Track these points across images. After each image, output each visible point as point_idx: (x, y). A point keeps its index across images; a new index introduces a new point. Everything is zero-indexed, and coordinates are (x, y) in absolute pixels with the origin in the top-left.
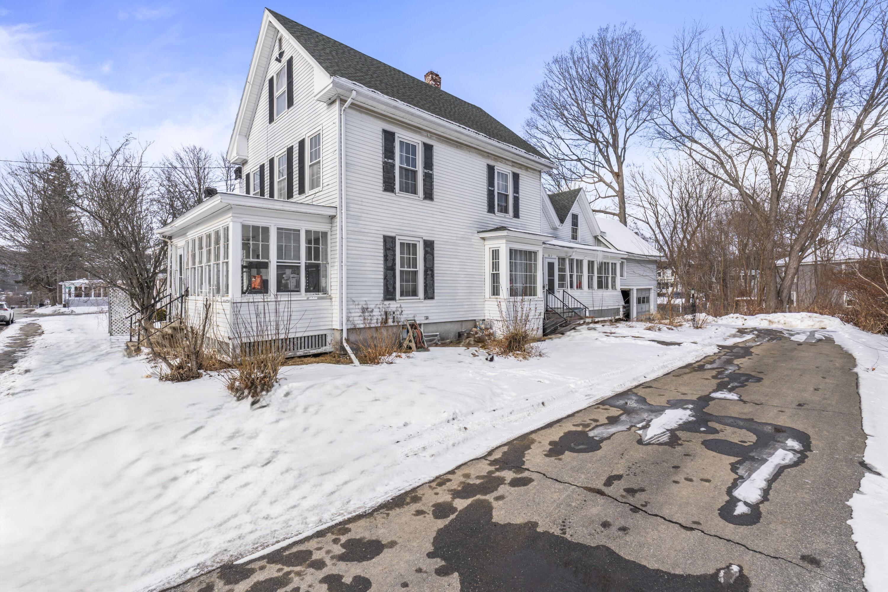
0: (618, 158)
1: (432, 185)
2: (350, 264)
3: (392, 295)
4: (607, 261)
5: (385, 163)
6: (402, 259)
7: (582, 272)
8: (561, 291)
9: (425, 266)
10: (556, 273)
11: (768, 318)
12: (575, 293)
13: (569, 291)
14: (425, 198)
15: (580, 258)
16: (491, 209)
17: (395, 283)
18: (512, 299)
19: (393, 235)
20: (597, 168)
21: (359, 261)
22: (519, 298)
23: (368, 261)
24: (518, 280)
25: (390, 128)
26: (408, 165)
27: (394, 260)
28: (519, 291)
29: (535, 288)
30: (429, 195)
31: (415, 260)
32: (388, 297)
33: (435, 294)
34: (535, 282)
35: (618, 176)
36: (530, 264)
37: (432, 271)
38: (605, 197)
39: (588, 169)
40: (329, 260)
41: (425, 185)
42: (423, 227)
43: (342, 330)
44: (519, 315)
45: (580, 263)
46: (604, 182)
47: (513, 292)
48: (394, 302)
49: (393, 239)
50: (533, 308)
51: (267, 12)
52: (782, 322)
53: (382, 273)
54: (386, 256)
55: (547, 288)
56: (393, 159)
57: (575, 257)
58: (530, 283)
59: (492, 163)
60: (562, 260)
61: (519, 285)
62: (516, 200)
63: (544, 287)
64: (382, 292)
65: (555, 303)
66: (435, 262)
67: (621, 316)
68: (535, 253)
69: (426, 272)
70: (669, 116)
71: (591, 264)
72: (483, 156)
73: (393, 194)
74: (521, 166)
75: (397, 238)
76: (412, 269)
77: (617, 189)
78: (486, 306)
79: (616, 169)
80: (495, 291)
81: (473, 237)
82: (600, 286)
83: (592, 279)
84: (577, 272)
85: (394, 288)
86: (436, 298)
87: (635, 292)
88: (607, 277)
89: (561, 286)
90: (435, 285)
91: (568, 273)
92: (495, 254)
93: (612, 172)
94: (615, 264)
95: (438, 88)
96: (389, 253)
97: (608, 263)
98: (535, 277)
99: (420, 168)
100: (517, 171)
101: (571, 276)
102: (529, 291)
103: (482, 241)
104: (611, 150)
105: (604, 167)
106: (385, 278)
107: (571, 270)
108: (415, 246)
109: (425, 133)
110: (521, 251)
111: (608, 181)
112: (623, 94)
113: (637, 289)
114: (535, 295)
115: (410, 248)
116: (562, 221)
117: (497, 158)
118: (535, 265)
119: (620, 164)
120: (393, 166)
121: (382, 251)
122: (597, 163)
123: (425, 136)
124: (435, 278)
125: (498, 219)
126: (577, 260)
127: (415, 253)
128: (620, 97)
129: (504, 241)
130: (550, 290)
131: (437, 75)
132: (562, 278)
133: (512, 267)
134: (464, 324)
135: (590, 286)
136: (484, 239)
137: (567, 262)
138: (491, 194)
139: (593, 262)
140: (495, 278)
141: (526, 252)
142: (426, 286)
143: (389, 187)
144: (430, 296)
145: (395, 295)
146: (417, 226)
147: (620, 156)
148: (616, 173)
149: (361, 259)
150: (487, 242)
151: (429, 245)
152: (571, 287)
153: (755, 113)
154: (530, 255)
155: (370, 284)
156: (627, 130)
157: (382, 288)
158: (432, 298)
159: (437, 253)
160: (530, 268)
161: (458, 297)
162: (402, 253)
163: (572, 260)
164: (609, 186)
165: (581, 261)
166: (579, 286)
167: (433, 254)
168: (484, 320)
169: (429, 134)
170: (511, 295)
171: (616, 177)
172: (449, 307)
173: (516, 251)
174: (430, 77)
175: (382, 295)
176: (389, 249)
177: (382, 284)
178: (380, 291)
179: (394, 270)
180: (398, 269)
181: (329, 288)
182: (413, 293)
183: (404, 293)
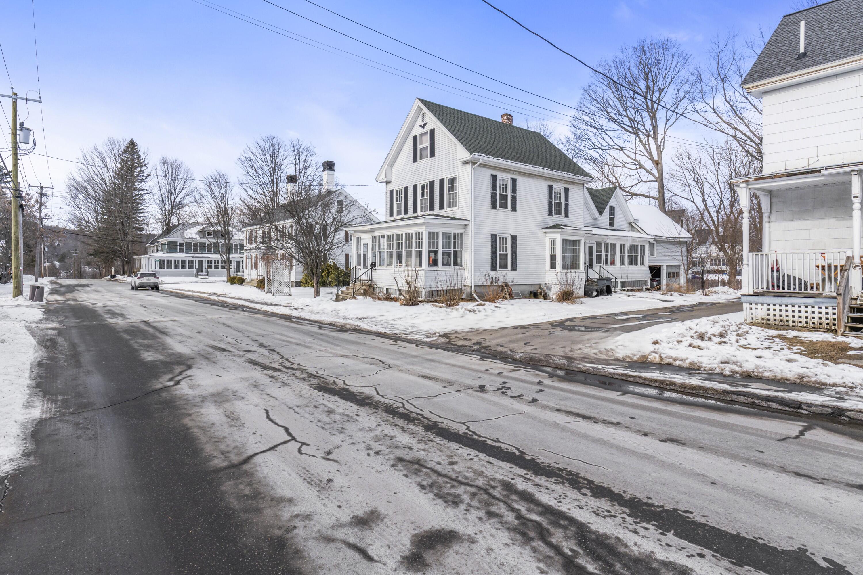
0: (658, 147)
1: (516, 203)
2: (476, 250)
3: (495, 268)
4: (636, 244)
5: (492, 193)
6: (500, 247)
7: (615, 252)
8: (599, 267)
9: (512, 251)
10: (595, 254)
12: (609, 268)
13: (605, 266)
14: (512, 211)
15: (613, 242)
16: (550, 213)
17: (496, 261)
18: (565, 271)
19: (495, 233)
20: (638, 156)
21: (480, 249)
22: (569, 271)
23: (483, 248)
24: (568, 259)
25: (494, 173)
26: (503, 192)
27: (496, 248)
28: (569, 266)
29: (579, 264)
30: (514, 209)
31: (506, 247)
32: (493, 269)
33: (518, 268)
34: (579, 260)
35: (657, 163)
36: (576, 249)
37: (516, 253)
38: (647, 182)
39: (630, 158)
40: (464, 248)
41: (512, 203)
42: (512, 228)
43: (472, 287)
44: (569, 280)
45: (613, 246)
46: (645, 169)
47: (564, 267)
48: (496, 272)
49: (496, 235)
50: (577, 277)
51: (417, 100)
53: (490, 256)
54: (492, 246)
55: (588, 264)
56: (496, 190)
57: (609, 241)
58: (576, 261)
59: (551, 183)
60: (599, 244)
61: (568, 262)
62: (567, 205)
63: (585, 264)
65: (594, 275)
66: (518, 248)
67: (649, 287)
68: (579, 241)
69: (512, 254)
71: (622, 247)
72: (546, 180)
73: (496, 210)
74: (570, 183)
75: (498, 235)
76: (505, 253)
77: (657, 175)
78: (547, 275)
79: (655, 158)
80: (553, 266)
81: (540, 232)
82: (630, 263)
83: (623, 258)
84: (611, 252)
85: (496, 264)
86: (518, 270)
87: (665, 268)
88: (637, 256)
89: (599, 263)
90: (518, 262)
91: (604, 254)
92: (553, 243)
93: (652, 159)
94: (644, 246)
95: (511, 124)
96: (494, 244)
97: (637, 246)
98: (579, 257)
99: (510, 193)
100: (567, 186)
101: (606, 256)
102: (575, 266)
104: (651, 140)
105: (644, 155)
106: (492, 258)
107: (607, 251)
108: (506, 239)
110: (570, 241)
111: (648, 168)
112: (663, 89)
113: (667, 266)
114: (579, 269)
115: (504, 240)
116: (601, 213)
117: (554, 180)
118: (579, 249)
119: (660, 153)
120: (496, 194)
121: (490, 243)
122: (638, 152)
123: (513, 174)
124: (518, 258)
125: (556, 219)
126: (611, 244)
127: (506, 243)
128: (661, 91)
129: (559, 235)
130: (591, 265)
131: (510, 115)
132: (599, 257)
133: (564, 251)
134: (533, 286)
135: (622, 263)
136: (545, 233)
137: (603, 245)
138: (550, 203)
139: (624, 245)
140: (553, 258)
141: (573, 241)
142: (512, 263)
143: (494, 207)
144: (515, 268)
145: (497, 268)
146: (508, 228)
147: (660, 146)
148: (655, 161)
149: (481, 247)
150: (547, 235)
151: (514, 238)
152: (607, 263)
154: (575, 243)
155: (484, 261)
156: (667, 120)
158: (516, 270)
159: (518, 242)
160: (575, 252)
161: (530, 270)
162: (500, 243)
163: (607, 245)
164: (649, 172)
165: (615, 244)
166: (613, 263)
167: (516, 244)
168: (546, 284)
169: (515, 173)
170: (563, 269)
171: (655, 165)
172: (525, 276)
173: (566, 240)
174: (506, 117)
175: (490, 268)
176: (494, 242)
177: (490, 262)
178: (489, 265)
179: (496, 253)
180: (498, 253)
181: (463, 264)
182: (506, 267)
183: (501, 267)
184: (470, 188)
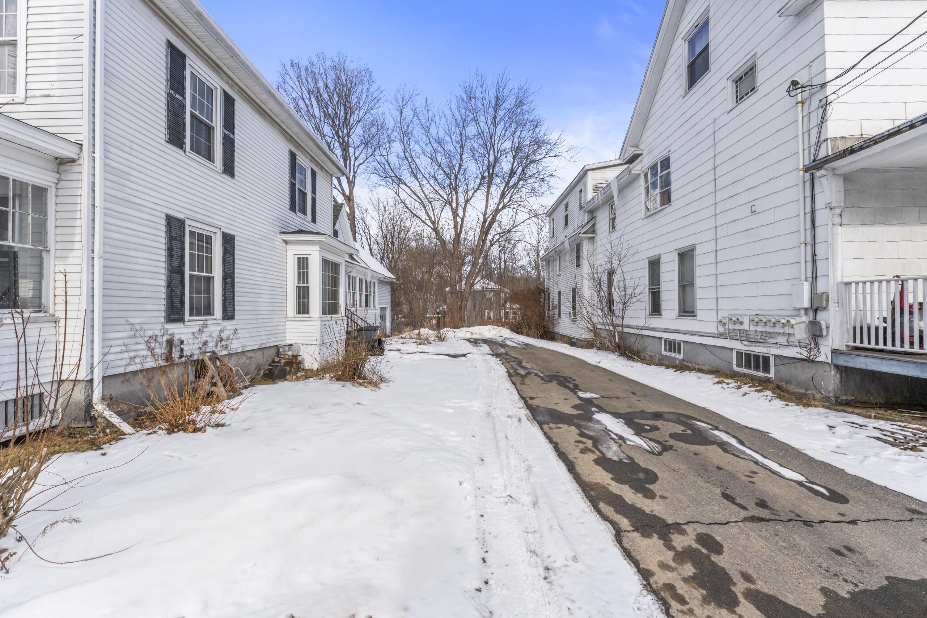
1: (233, 156)
2: (108, 256)
3: (178, 313)
5: (170, 97)
6: (191, 255)
9: (224, 271)
11: (470, 330)
14: (224, 172)
16: (292, 207)
17: (183, 294)
18: (326, 318)
19: (181, 216)
21: (126, 252)
22: (329, 317)
23: (140, 254)
24: (326, 295)
25: (179, 44)
26: (202, 113)
27: (182, 257)
28: (327, 308)
29: (339, 304)
30: (229, 169)
31: (209, 260)
32: (173, 317)
33: (236, 312)
35: (350, 199)
36: (334, 278)
37: (233, 278)
40: (52, 245)
41: (224, 152)
42: (222, 214)
43: (91, 381)
45: (354, 280)
48: (180, 325)
49: (181, 223)
52: (478, 333)
53: (164, 277)
54: (170, 250)
56: (182, 95)
57: (352, 273)
58: (336, 299)
59: (294, 149)
61: (327, 302)
62: (314, 202)
64: (163, 308)
66: (236, 266)
68: (339, 265)
69: (225, 279)
70: (386, 157)
71: (361, 282)
72: (285, 137)
73: (181, 152)
74: (317, 164)
75: (188, 222)
76: (205, 274)
77: (349, 212)
78: (288, 327)
79: (347, 193)
80: (303, 308)
81: (275, 238)
82: (366, 304)
84: (352, 289)
85: (182, 303)
86: (236, 317)
90: (236, 299)
92: (303, 262)
93: (344, 194)
94: (374, 283)
96: (176, 245)
97: (371, 282)
98: (339, 292)
99: (217, 123)
100: (314, 168)
103: (284, 245)
106: (169, 285)
108: (209, 238)
109: (226, 78)
110: (329, 262)
114: (336, 313)
115: (203, 241)
117: (298, 146)
118: (338, 279)
119: (351, 188)
120: (182, 106)
121: (164, 241)
123: (225, 82)
124: (236, 289)
125: (299, 220)
126: (353, 277)
127: (209, 250)
129: (315, 248)
133: (323, 279)
136: (286, 242)
138: (293, 188)
139: (362, 280)
140: (302, 292)
141: (332, 263)
142: (225, 301)
143: (175, 137)
144: (230, 314)
145: (184, 314)
146: (213, 210)
147: (351, 182)
148: (347, 196)
149: (129, 249)
150: (289, 247)
151: (229, 241)
153: (445, 172)
154: (334, 267)
155: (144, 294)
157: (163, 302)
158: (232, 318)
159: (240, 252)
160: (333, 282)
161: (260, 317)
162: (191, 248)
166: (353, 304)
167: (233, 255)
168: (292, 345)
169: (230, 81)
170: (322, 313)
171: (347, 201)
172: (251, 330)
173: (325, 261)
175: (163, 314)
176: (175, 239)
177: (164, 296)
178: (159, 307)
179: (182, 273)
180: (187, 272)
181: (48, 300)
182: (208, 310)
183: (196, 311)
184: (86, 30)
